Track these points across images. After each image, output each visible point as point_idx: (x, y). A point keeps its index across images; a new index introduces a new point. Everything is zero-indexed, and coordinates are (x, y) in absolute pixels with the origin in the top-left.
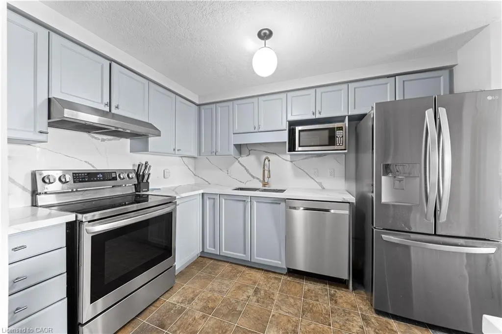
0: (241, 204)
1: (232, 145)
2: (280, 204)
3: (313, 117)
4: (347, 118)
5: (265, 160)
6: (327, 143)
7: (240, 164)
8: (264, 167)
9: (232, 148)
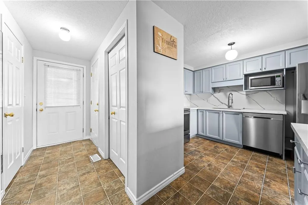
0: (217, 115)
1: (211, 88)
2: (239, 114)
3: (261, 71)
4: (285, 70)
5: (230, 94)
6: (270, 85)
7: (215, 97)
8: (229, 98)
9: (211, 90)
